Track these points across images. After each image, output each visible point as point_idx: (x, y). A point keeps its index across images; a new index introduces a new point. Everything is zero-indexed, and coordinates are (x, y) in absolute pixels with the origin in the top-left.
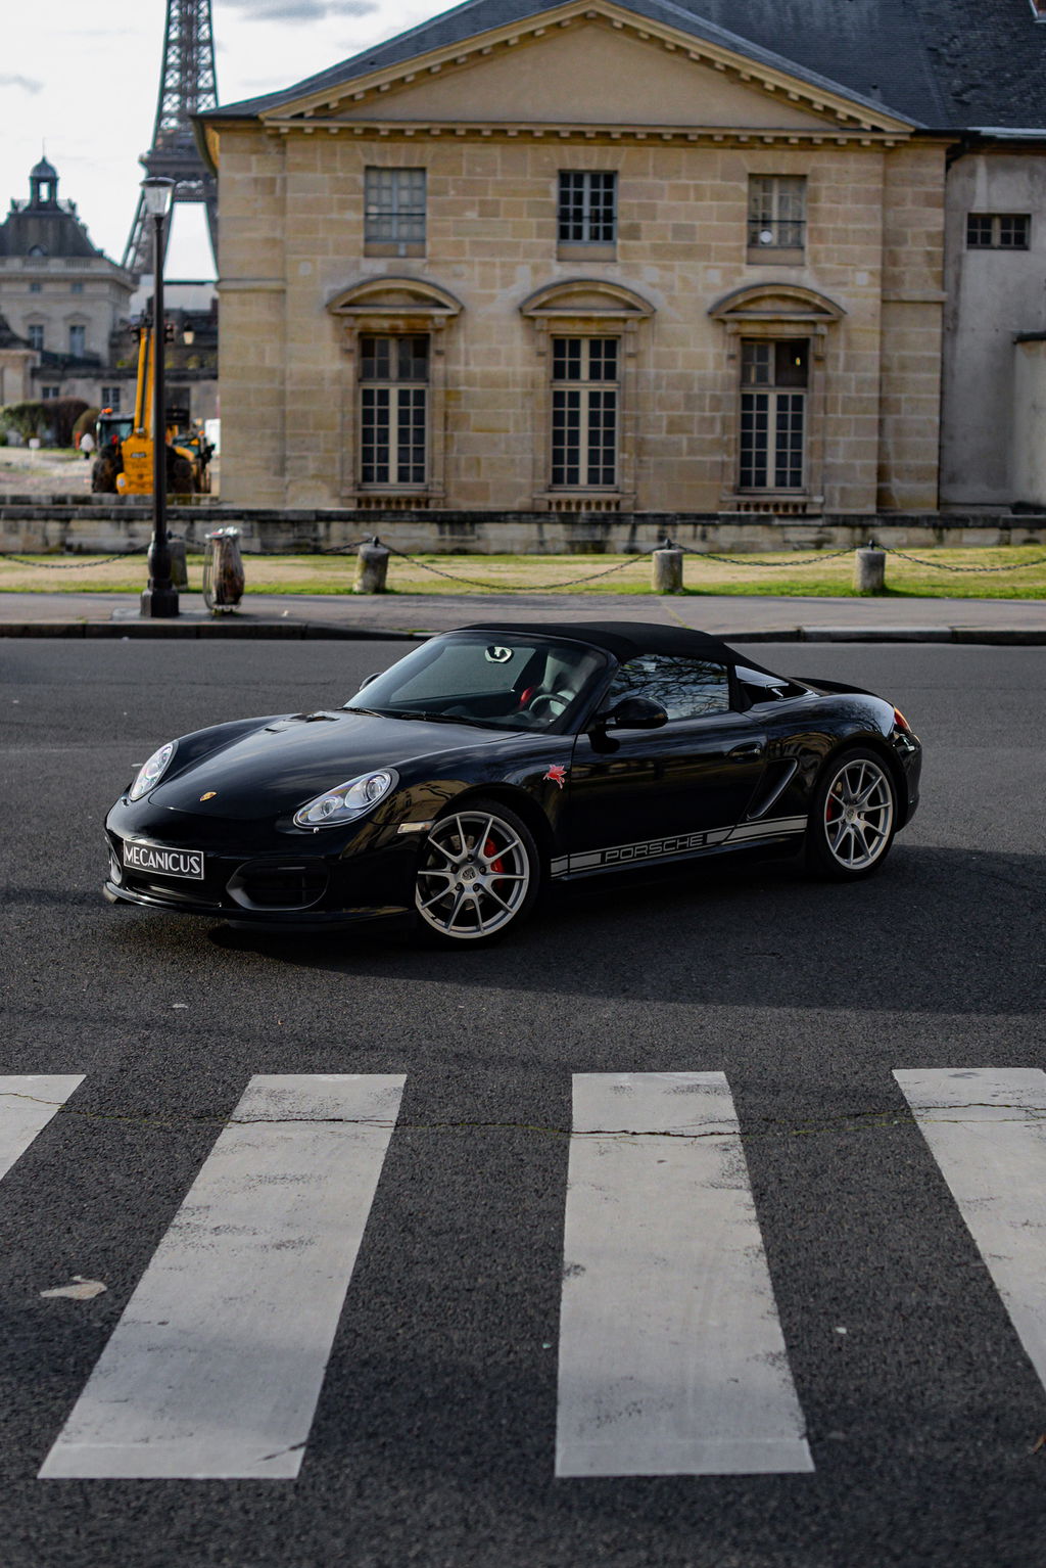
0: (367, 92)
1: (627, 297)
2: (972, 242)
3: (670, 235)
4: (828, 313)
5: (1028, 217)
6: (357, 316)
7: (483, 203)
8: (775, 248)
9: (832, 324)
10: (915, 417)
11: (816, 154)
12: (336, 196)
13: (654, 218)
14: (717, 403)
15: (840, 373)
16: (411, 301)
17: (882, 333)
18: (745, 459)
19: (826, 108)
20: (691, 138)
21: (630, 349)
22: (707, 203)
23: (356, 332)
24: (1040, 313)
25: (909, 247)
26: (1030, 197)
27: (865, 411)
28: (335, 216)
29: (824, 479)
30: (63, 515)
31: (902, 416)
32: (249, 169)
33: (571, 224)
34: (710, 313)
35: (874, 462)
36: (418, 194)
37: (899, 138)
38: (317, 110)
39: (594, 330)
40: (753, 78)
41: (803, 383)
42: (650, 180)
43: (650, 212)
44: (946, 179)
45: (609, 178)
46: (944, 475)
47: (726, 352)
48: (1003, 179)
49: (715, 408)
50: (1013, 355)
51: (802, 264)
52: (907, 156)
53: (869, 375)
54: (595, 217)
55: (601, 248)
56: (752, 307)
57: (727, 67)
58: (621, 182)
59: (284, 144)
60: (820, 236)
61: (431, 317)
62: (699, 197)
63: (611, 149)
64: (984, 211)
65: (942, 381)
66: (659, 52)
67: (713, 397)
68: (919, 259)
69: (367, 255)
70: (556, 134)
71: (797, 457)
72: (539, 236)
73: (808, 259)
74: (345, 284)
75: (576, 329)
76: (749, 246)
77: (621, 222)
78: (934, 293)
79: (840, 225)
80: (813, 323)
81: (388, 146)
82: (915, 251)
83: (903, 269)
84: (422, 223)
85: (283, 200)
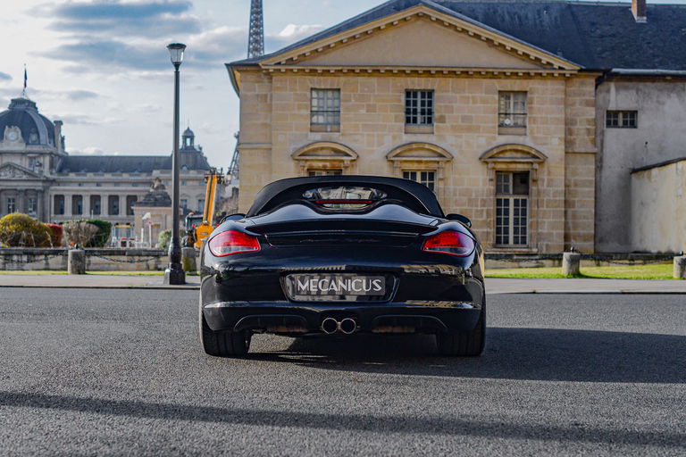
0: (311, 52)
1: (439, 151)
2: (609, 124)
3: (460, 120)
4: (538, 158)
5: (636, 112)
6: (306, 160)
7: (368, 105)
8: (512, 127)
9: (541, 163)
10: (582, 209)
11: (532, 81)
12: (297, 103)
13: (452, 112)
14: (484, 202)
15: (545, 187)
16: (333, 153)
17: (566, 169)
18: (498, 231)
19: (536, 58)
20: (470, 73)
21: (441, 176)
22: (478, 105)
23: (306, 168)
24: (643, 159)
25: (578, 126)
26: (637, 102)
27: (558, 206)
28: (296, 112)
29: (538, 240)
30: (157, 253)
31: (576, 209)
32: (254, 90)
33: (412, 116)
34: (480, 159)
35: (563, 232)
36: (336, 102)
37: (573, 72)
38: (287, 60)
39: (423, 167)
40: (500, 44)
41: (527, 193)
42: (450, 94)
43: (450, 110)
44: (596, 94)
45: (430, 93)
46: (597, 238)
47: (488, 178)
48: (623, 93)
49: (484, 206)
50: (630, 179)
51: (525, 135)
52: (576, 81)
53: (559, 189)
54: (423, 112)
55: (426, 128)
56: (501, 155)
57: (487, 39)
58: (436, 95)
59: (271, 78)
60: (534, 120)
61: (343, 161)
62: (474, 102)
63: (431, 79)
64: (614, 109)
65: (596, 192)
66: (455, 32)
67: (483, 200)
68: (582, 132)
69: (311, 131)
70: (404, 71)
71: (524, 230)
72: (396, 121)
73: (528, 131)
74: (301, 145)
75: (414, 167)
76: (499, 126)
77: (436, 115)
78: (591, 148)
79: (544, 115)
80: (532, 163)
81: (322, 78)
82: (581, 128)
83: (575, 137)
84: (339, 115)
85: (271, 104)
